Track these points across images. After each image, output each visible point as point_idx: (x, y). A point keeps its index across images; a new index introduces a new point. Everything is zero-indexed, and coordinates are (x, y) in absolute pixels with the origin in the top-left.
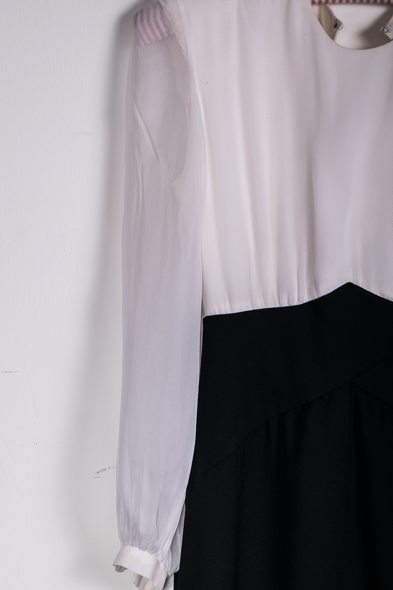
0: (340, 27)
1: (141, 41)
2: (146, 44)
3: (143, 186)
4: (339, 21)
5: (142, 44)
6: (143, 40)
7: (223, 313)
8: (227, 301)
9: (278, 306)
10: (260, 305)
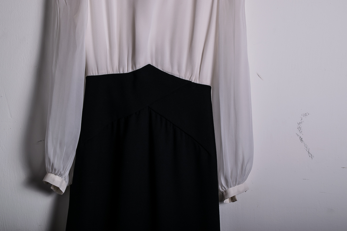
8: (96, 70)
9: (118, 73)
10: (111, 72)
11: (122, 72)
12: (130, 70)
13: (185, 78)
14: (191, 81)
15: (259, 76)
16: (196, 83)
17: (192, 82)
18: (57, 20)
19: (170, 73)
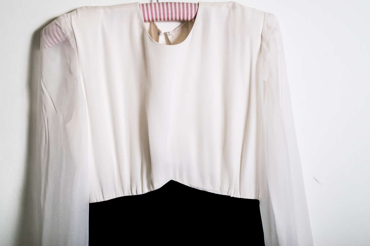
0: (160, 34)
1: (45, 45)
2: (49, 47)
3: (48, 129)
4: (160, 31)
5: (47, 46)
6: (47, 44)
7: (99, 201)
8: (101, 194)
9: (131, 195)
10: (120, 195)
11: (135, 194)
12: (146, 191)
13: (221, 192)
14: (229, 195)
15: (316, 180)
16: (237, 198)
17: (231, 196)
18: (44, 134)
19: (200, 188)
